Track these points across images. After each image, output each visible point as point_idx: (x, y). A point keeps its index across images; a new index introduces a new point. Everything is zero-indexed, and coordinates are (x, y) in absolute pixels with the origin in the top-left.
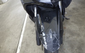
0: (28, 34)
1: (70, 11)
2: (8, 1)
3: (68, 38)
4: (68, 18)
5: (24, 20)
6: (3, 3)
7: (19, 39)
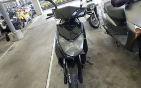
0: (54, 78)
1: (95, 56)
2: (26, 38)
3: (89, 80)
4: (92, 63)
5: (49, 63)
6: (18, 40)
7: (45, 83)
